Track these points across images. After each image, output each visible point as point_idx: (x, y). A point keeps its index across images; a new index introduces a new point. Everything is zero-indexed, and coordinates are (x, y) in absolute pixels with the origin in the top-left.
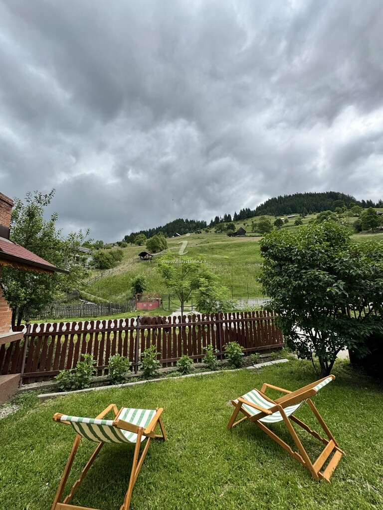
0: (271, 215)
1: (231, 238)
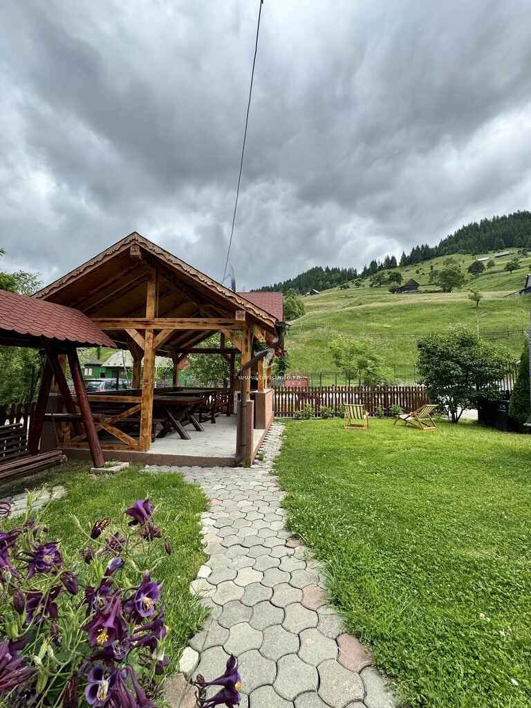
0: (464, 254)
1: (395, 296)
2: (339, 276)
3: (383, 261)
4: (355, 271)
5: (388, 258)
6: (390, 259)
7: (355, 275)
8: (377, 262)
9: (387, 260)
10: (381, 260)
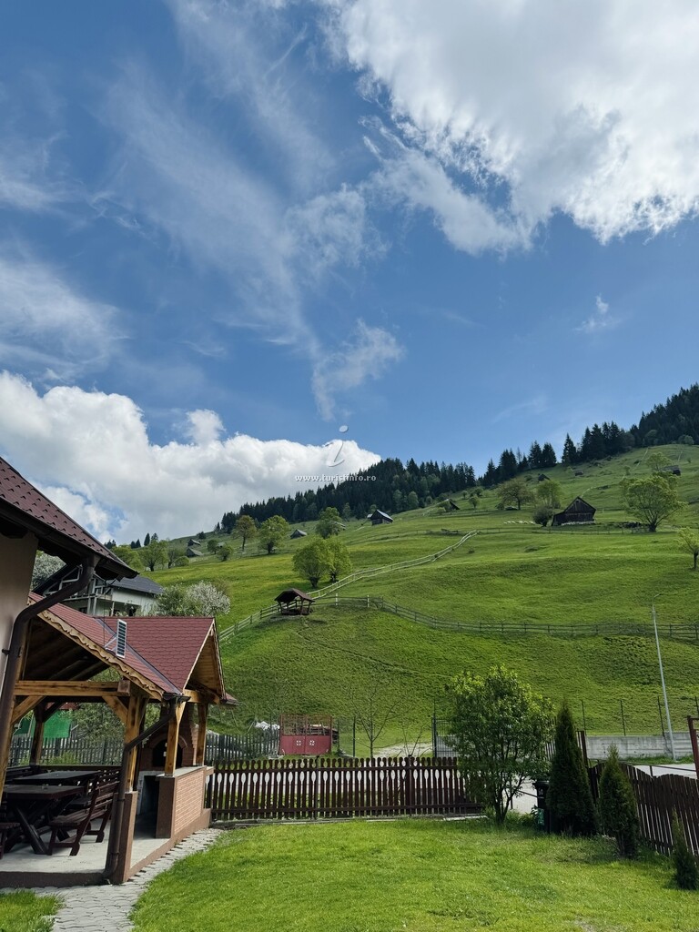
2: (437, 480)
3: (526, 453)
4: (471, 471)
5: (537, 447)
6: (542, 448)
7: (471, 478)
8: (515, 454)
9: (536, 450)
10: (523, 451)
